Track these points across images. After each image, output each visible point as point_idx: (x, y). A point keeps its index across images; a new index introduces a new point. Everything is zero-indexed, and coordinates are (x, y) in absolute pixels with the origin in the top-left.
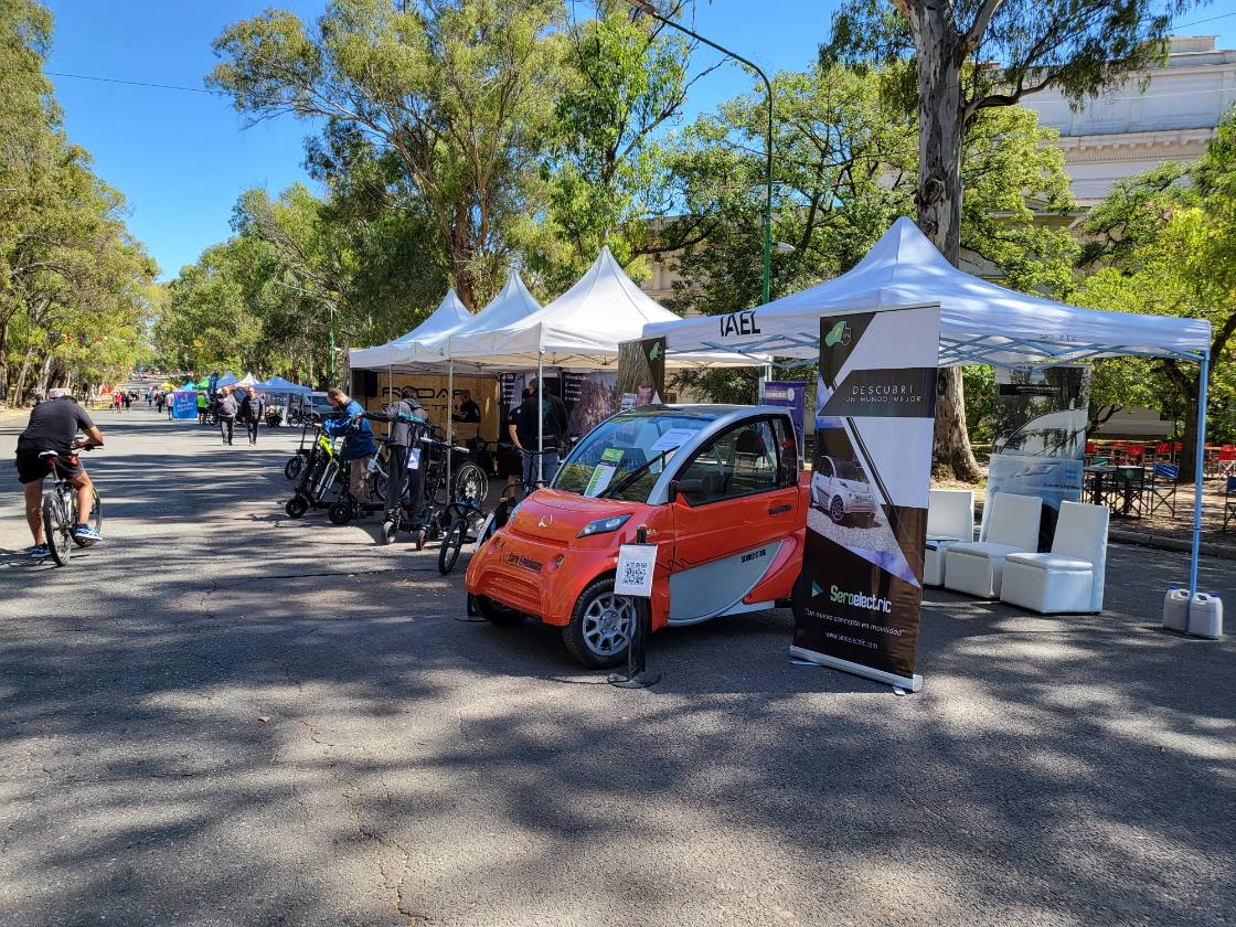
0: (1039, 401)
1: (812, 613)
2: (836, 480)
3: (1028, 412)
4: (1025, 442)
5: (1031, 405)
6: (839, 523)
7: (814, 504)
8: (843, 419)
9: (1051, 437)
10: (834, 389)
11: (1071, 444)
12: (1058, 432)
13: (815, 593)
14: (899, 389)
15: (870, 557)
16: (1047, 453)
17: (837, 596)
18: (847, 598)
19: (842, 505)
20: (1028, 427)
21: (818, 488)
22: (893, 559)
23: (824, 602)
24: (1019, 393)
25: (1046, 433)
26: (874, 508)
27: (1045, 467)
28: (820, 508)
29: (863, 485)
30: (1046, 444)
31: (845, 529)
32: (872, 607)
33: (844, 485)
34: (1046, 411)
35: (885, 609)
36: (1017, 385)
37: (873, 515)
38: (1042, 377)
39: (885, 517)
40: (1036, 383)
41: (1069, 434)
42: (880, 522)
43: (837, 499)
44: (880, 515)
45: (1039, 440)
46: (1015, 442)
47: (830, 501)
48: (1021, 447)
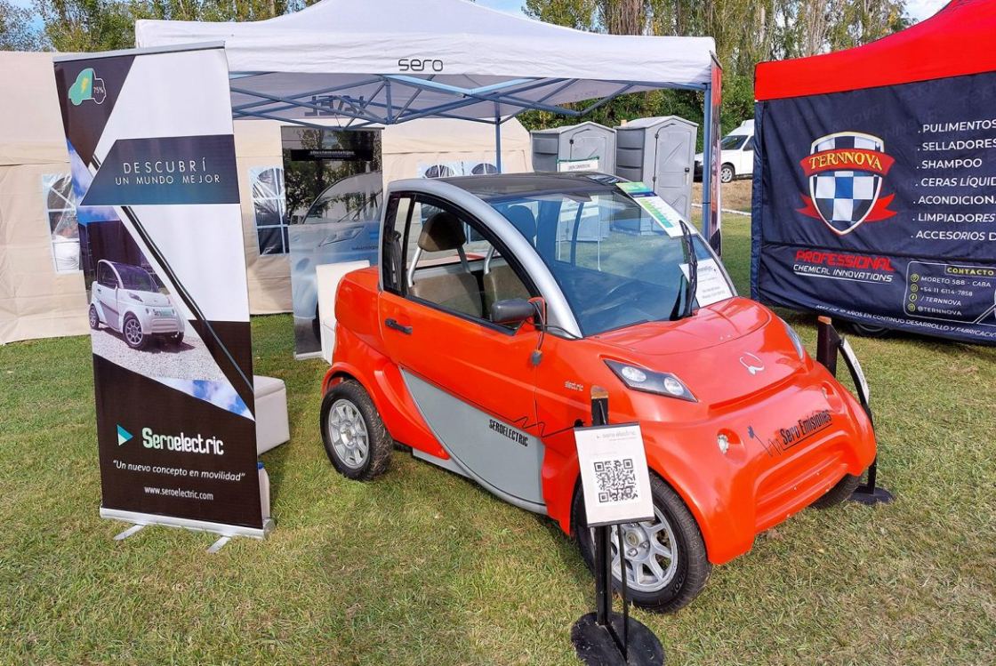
0: (336, 166)
1: (123, 465)
2: (124, 292)
3: (325, 178)
4: (327, 209)
5: (329, 170)
6: (138, 348)
7: (101, 325)
8: (118, 209)
9: (353, 201)
10: (96, 167)
11: (372, 205)
12: (358, 196)
13: (122, 440)
14: (187, 166)
15: (187, 388)
16: (352, 216)
17: (152, 441)
18: (165, 442)
19: (138, 325)
20: (329, 193)
21: (101, 303)
22: (216, 389)
23: (135, 450)
24: (312, 158)
25: (347, 198)
26: (181, 325)
27: (351, 232)
28: (109, 330)
29: (160, 296)
30: (348, 210)
31: (149, 355)
32: (199, 449)
33: (136, 298)
34: (344, 175)
35: (217, 451)
36: (310, 150)
37: (181, 335)
38: (335, 141)
39: (198, 336)
40: (330, 147)
41: (368, 196)
42: (192, 344)
43: (130, 317)
44: (191, 335)
45: (341, 205)
46: (317, 210)
47: (121, 319)
48: (324, 214)
